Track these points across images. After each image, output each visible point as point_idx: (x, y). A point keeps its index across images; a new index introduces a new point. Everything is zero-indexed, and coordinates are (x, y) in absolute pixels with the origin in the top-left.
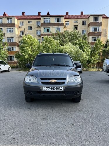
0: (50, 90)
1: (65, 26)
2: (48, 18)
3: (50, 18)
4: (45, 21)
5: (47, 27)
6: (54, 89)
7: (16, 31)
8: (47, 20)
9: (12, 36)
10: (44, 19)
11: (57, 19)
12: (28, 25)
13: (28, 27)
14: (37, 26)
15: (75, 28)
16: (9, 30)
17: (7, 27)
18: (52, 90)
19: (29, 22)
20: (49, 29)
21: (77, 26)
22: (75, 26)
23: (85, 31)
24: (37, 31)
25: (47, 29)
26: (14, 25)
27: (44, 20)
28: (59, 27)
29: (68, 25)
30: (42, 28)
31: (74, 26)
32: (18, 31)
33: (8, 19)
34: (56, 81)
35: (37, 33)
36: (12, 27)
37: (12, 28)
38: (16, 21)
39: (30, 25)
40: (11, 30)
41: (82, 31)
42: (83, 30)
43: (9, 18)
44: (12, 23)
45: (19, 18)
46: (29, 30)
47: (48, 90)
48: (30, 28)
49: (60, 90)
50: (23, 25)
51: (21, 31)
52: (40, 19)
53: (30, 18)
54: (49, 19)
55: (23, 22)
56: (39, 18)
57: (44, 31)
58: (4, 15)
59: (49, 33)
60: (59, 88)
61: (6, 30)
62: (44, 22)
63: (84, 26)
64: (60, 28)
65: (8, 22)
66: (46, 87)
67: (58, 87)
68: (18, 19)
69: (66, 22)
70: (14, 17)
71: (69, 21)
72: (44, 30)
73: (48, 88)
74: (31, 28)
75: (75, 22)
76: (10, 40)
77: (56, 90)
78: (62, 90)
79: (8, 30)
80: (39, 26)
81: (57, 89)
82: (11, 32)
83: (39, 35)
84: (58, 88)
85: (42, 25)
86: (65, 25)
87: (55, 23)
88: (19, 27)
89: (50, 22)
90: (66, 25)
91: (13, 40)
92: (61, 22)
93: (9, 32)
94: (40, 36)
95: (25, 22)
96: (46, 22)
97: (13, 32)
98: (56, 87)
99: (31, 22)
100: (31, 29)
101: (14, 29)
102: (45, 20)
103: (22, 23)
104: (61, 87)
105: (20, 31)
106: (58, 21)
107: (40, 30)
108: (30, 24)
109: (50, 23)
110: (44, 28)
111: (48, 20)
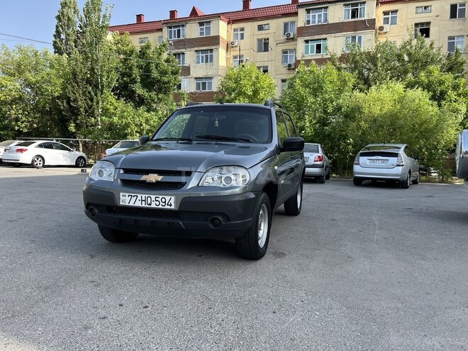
0: (138, 204)
1: (381, 28)
2: (321, 8)
3: (327, 8)
4: (311, 19)
5: (316, 37)
6: (149, 202)
7: (222, 57)
8: (317, 14)
9: (210, 73)
10: (308, 11)
11: (350, 8)
12: (256, 38)
13: (256, 42)
14: (283, 38)
15: (419, 34)
16: (203, 57)
17: (196, 49)
18: (143, 205)
19: (260, 28)
20: (322, 43)
21: (429, 23)
22: (422, 24)
23: (460, 39)
24: (285, 52)
25: (315, 44)
26: (215, 40)
27: (309, 17)
28: (358, 34)
29: (394, 23)
30: (300, 42)
31: (416, 25)
32: (227, 58)
33: (201, 24)
34: (160, 178)
35: (285, 59)
36: (212, 47)
37: (211, 51)
38: (223, 29)
39: (263, 35)
40: (207, 56)
41: (446, 41)
42: (450, 38)
43: (205, 21)
44: (211, 35)
45: (233, 19)
46: (259, 50)
47: (132, 204)
48: (264, 46)
49: (167, 207)
50: (242, 38)
51: (235, 57)
52: (296, 14)
53: (265, 14)
54: (322, 13)
55: (242, 29)
56: (293, 11)
57: (307, 52)
58: (191, 15)
59: (323, 55)
60: (163, 200)
61: (195, 58)
62: (308, 22)
63: (457, 21)
64: (360, 38)
65: (202, 34)
66: (127, 194)
67: (161, 197)
68: (229, 23)
69: (386, 13)
70: (218, 16)
71: (396, 11)
72: (307, 48)
73: (134, 199)
74: (266, 44)
75: (420, 10)
76: (204, 84)
77: (153, 205)
78: (173, 207)
79: (198, 57)
80: (292, 36)
81: (158, 203)
82: (207, 61)
83: (290, 65)
84: (159, 199)
85: (301, 31)
86: (379, 23)
87: (346, 21)
88: (229, 47)
89: (326, 20)
90: (385, 26)
91: (210, 84)
92: (366, 18)
93: (202, 62)
94: (293, 67)
95: (250, 28)
96: (314, 22)
97: (211, 60)
98: (153, 197)
99: (266, 27)
100: (266, 49)
101: (214, 53)
102: (311, 14)
103: (239, 32)
104: (168, 198)
105: (232, 58)
106: (354, 14)
107: (294, 50)
108: (263, 32)
109: (328, 24)
110: (307, 42)
111: (320, 16)
